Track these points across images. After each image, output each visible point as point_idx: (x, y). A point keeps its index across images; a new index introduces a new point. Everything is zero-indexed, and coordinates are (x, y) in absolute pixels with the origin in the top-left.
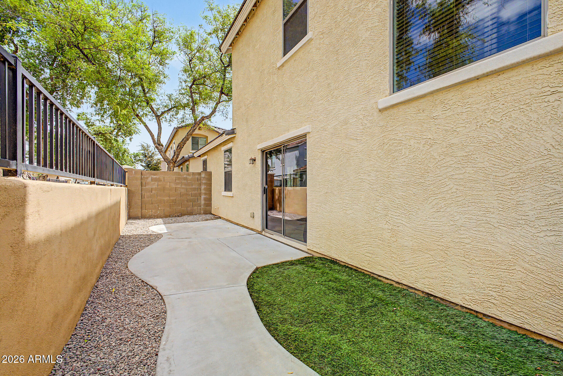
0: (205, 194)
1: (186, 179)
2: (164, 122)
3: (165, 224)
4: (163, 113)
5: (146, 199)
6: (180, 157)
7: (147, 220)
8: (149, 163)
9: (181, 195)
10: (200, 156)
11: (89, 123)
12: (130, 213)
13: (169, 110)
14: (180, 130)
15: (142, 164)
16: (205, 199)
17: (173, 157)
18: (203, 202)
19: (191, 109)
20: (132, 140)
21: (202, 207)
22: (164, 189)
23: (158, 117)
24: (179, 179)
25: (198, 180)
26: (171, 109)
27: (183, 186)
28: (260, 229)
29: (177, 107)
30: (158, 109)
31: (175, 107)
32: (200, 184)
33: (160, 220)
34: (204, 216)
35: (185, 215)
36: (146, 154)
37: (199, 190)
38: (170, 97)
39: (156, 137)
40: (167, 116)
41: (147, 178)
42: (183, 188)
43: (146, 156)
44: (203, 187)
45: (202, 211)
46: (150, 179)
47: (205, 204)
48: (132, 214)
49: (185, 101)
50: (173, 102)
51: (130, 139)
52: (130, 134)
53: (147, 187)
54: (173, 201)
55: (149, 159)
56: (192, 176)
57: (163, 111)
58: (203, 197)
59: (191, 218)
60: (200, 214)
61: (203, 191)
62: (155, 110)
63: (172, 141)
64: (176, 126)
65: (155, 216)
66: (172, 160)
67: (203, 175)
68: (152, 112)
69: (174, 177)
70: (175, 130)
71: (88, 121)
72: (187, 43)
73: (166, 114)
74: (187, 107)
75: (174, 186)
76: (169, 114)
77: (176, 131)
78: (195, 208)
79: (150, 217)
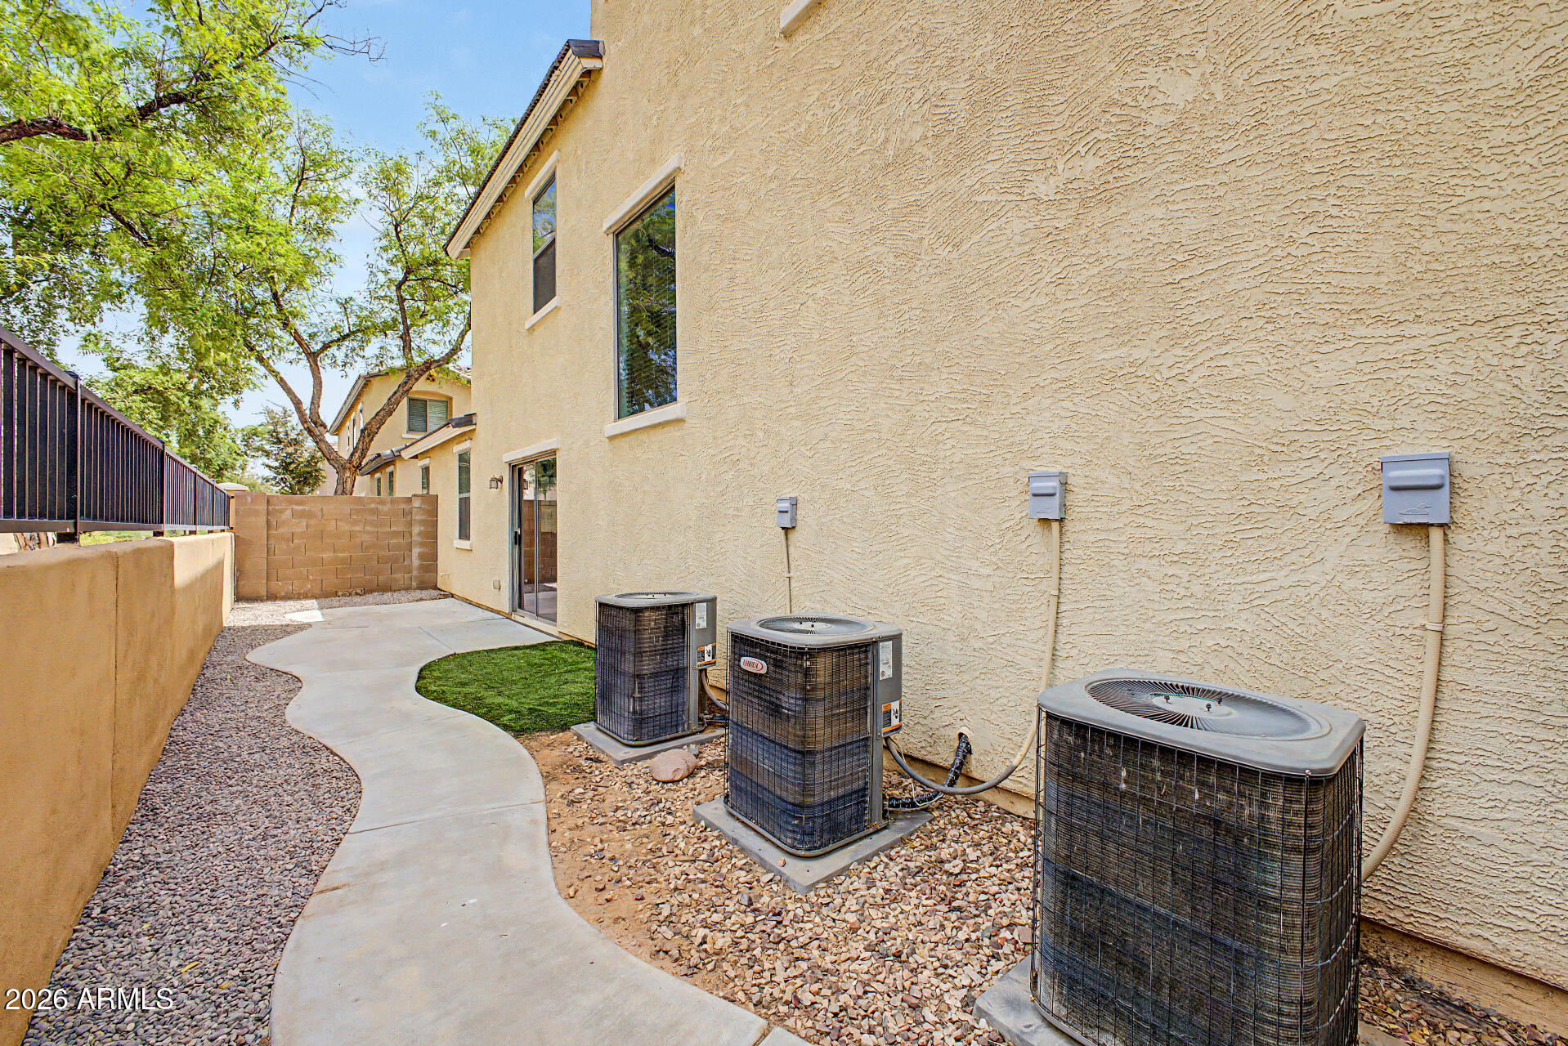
0: (422, 544)
1: (376, 512)
2: (328, 367)
3: (321, 608)
4: (326, 346)
5: (279, 557)
6: (370, 455)
7: (281, 603)
8: (288, 460)
9: (364, 547)
10: (416, 457)
11: (118, 359)
12: (240, 589)
13: (344, 338)
14: (375, 382)
15: (268, 462)
16: (421, 556)
17: (352, 455)
18: (416, 562)
19: (401, 337)
20: (241, 404)
21: (415, 573)
22: (322, 535)
23: (313, 357)
24: (358, 511)
25: (405, 513)
26: (348, 335)
27: (368, 528)
28: (507, 609)
29: (363, 330)
30: (312, 336)
31: (358, 331)
32: (410, 524)
33: (313, 603)
34: (418, 594)
35: (371, 591)
36: (281, 436)
37: (407, 535)
38: (345, 304)
39: (306, 405)
40: (337, 353)
41: (282, 511)
42: (369, 533)
43: (279, 441)
44: (416, 530)
45: (414, 584)
46: (289, 512)
47: (422, 568)
48: (246, 590)
49: (387, 315)
50: (353, 320)
51: (236, 403)
52: (236, 388)
53: (281, 530)
54: (343, 561)
55: (291, 450)
56: (389, 505)
57: (327, 340)
58: (416, 551)
59: (387, 596)
60: (408, 589)
61: (416, 538)
62: (305, 337)
63: (353, 406)
64: (363, 372)
65: (299, 594)
66: (350, 461)
67: (417, 503)
68: (296, 345)
69: (346, 509)
70: (361, 382)
71: (115, 355)
72: (390, 180)
73: (335, 348)
74: (390, 328)
75: (345, 527)
76: (343, 349)
77: (367, 381)
78: (398, 576)
79: (288, 597)
